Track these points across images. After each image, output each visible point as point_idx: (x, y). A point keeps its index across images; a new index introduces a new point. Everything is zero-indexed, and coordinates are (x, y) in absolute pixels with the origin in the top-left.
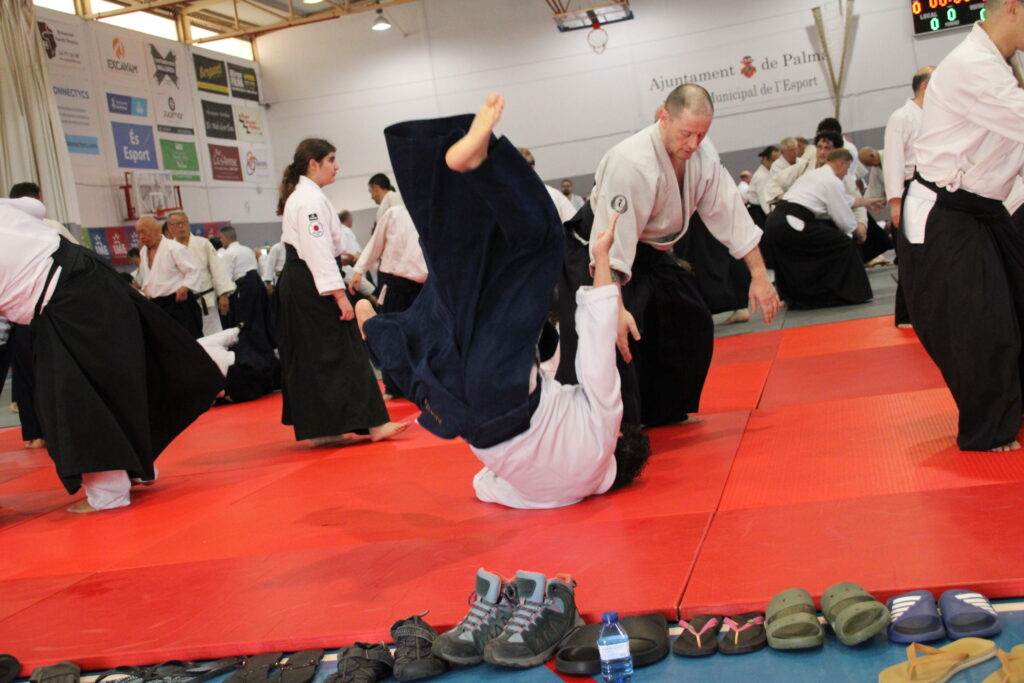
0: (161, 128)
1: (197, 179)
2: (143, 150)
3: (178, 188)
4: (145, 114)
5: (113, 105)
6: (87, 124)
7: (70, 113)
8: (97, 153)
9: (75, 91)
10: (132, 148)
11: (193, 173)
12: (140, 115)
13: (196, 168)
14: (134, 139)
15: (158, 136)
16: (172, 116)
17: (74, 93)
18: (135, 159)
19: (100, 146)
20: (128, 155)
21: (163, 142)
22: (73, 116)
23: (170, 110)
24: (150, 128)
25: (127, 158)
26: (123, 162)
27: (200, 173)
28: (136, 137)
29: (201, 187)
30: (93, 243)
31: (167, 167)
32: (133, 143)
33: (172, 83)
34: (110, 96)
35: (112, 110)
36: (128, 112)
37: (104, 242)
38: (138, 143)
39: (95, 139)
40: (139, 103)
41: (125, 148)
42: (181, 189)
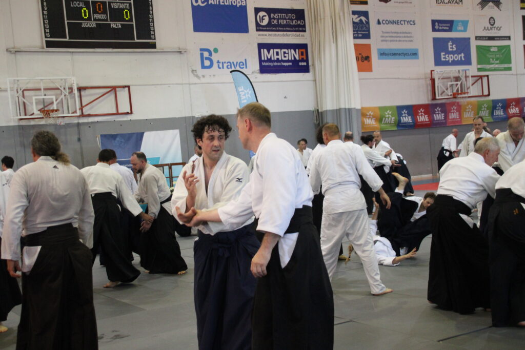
0: (478, 38)
1: (510, 69)
2: (460, 53)
3: (488, 76)
4: (465, 30)
5: (437, 27)
6: (412, 41)
7: (399, 35)
8: (418, 58)
9: (404, 21)
10: (448, 53)
11: (506, 66)
12: (462, 31)
13: (510, 62)
14: (451, 47)
15: (474, 44)
16: (491, 29)
17: (402, 22)
18: (451, 60)
19: (420, 54)
20: (445, 58)
21: (478, 47)
22: (400, 37)
23: (490, 26)
24: (469, 39)
25: (443, 59)
26: (438, 62)
27: (513, 65)
28: (454, 46)
29: (512, 75)
30: (400, 115)
31: (479, 63)
32: (450, 50)
33: (495, 7)
34: (434, 22)
35: (434, 30)
36: (450, 30)
37: (409, 114)
38: (455, 49)
39: (417, 50)
40: (460, 24)
41: (442, 54)
42: (490, 77)
